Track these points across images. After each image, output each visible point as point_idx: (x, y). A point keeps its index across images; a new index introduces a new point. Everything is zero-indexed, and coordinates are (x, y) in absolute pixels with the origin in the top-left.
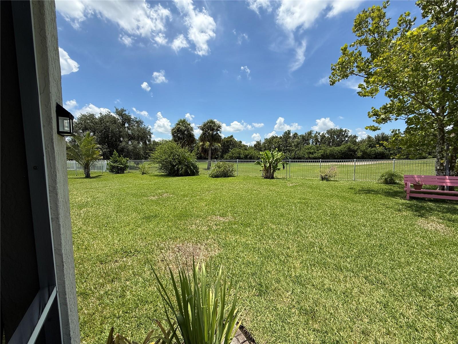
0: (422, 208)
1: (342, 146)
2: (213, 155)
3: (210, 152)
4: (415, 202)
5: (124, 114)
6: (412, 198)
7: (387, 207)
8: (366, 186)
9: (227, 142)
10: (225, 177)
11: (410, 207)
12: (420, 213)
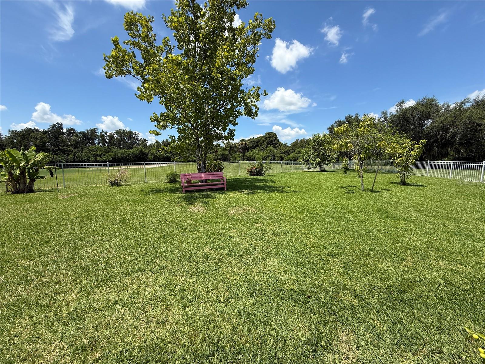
0: (192, 197)
1: (134, 149)
4: (188, 194)
6: (186, 192)
7: (170, 202)
8: (154, 187)
11: (185, 199)
12: (191, 201)
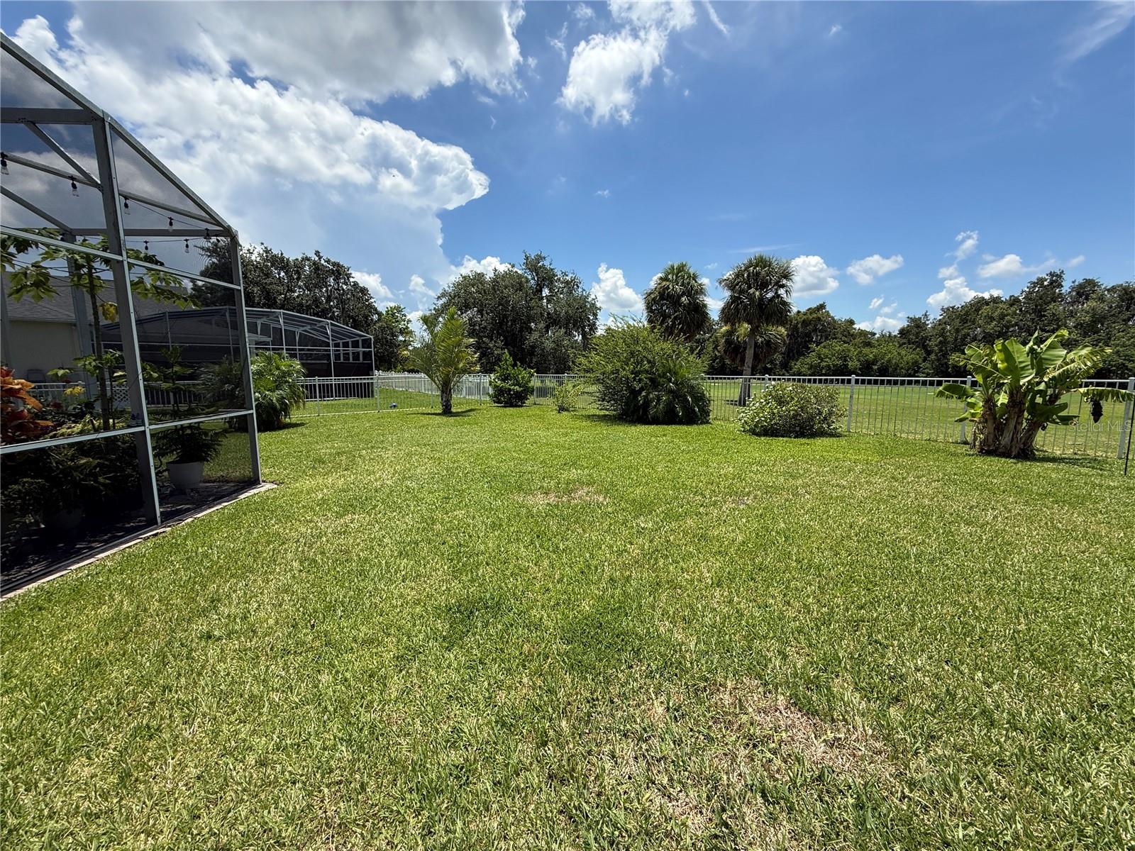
2: (760, 360)
3: (749, 354)
5: (540, 267)
9: (805, 323)
10: (800, 434)
